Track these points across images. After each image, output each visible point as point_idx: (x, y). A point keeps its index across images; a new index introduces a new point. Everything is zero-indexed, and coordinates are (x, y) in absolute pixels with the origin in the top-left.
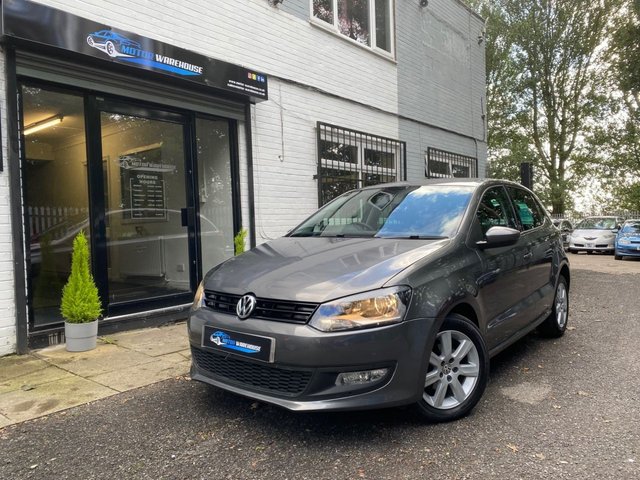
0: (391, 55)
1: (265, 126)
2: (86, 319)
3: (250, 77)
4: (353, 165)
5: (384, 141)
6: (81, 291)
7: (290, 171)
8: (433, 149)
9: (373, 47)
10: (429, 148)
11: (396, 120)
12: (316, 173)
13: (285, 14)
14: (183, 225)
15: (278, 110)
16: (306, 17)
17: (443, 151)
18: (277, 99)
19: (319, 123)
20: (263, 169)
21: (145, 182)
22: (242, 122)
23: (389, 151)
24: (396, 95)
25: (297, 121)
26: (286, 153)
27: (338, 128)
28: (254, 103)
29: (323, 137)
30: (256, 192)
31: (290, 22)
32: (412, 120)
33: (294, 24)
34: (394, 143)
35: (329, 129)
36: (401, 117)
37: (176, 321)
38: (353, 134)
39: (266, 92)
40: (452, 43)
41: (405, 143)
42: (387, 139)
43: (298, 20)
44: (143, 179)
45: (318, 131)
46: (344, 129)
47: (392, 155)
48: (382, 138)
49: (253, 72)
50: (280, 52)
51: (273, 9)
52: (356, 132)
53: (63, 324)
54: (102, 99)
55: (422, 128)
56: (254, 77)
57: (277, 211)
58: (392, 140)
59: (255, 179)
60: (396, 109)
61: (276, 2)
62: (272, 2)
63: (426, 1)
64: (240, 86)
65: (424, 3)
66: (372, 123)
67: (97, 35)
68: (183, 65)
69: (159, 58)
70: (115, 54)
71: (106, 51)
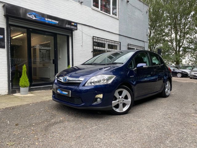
0: (117, 17)
1: (77, 37)
2: (25, 87)
4: (104, 48)
6: (24, 79)
7: (84, 50)
8: (130, 44)
9: (111, 15)
10: (128, 44)
11: (118, 36)
12: (92, 51)
13: (84, 6)
15: (81, 33)
16: (90, 7)
17: (133, 45)
18: (81, 30)
19: (93, 37)
20: (76, 49)
21: (43, 52)
22: (70, 36)
23: (115, 45)
24: (118, 28)
25: (87, 36)
26: (83, 45)
27: (99, 38)
28: (74, 31)
29: (94, 40)
30: (74, 57)
32: (123, 36)
33: (87, 9)
34: (117, 42)
35: (96, 38)
36: (120, 35)
38: (104, 40)
39: (77, 28)
40: (137, 13)
41: (120, 42)
42: (115, 41)
43: (88, 7)
45: (93, 39)
46: (101, 38)
48: (113, 41)
49: (73, 22)
51: (80, 5)
52: (105, 39)
53: (20, 88)
54: (32, 30)
55: (126, 38)
56: (73, 24)
59: (74, 52)
60: (118, 32)
61: (81, 3)
62: (80, 3)
63: (128, 1)
64: (69, 26)
65: (128, 2)
66: (110, 37)
67: (29, 13)
68: (53, 21)
69: (46, 19)
70: (34, 18)
71: (32, 18)
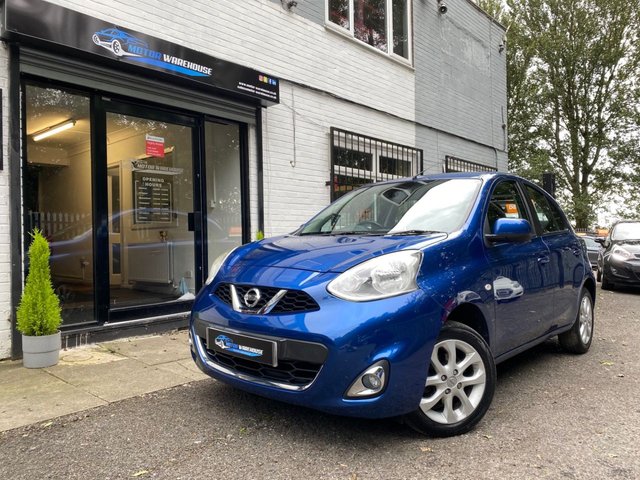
0: (408, 62)
1: (276, 130)
3: (261, 79)
4: (368, 173)
5: (400, 148)
7: (302, 177)
8: (451, 158)
9: (390, 53)
10: (447, 157)
11: (413, 128)
12: (329, 180)
13: (299, 17)
14: (190, 229)
15: (289, 114)
16: (321, 22)
17: (461, 160)
18: (289, 103)
20: (273, 174)
21: (150, 185)
22: (253, 126)
23: (405, 159)
24: (414, 102)
25: (310, 126)
26: (297, 159)
27: (352, 134)
28: (265, 107)
29: (336, 143)
30: (265, 198)
31: (305, 26)
32: (430, 128)
33: (309, 28)
34: (410, 151)
35: (342, 135)
36: (418, 124)
37: (180, 329)
38: (367, 140)
39: (278, 96)
40: (472, 52)
41: (422, 151)
42: (403, 147)
43: (313, 24)
44: (149, 182)
45: (332, 136)
46: (358, 135)
47: (408, 163)
48: (398, 145)
49: (264, 75)
50: (294, 56)
51: (286, 12)
52: (371, 138)
54: (109, 100)
55: (440, 136)
56: (265, 80)
57: (287, 218)
58: (408, 148)
59: (265, 185)
60: (413, 115)
61: (290, 5)
62: (285, 5)
63: (445, 8)
64: (250, 88)
65: (443, 10)
66: (388, 130)
67: (103, 33)
68: (192, 66)
69: (167, 58)
70: (121, 53)
71: (112, 50)
